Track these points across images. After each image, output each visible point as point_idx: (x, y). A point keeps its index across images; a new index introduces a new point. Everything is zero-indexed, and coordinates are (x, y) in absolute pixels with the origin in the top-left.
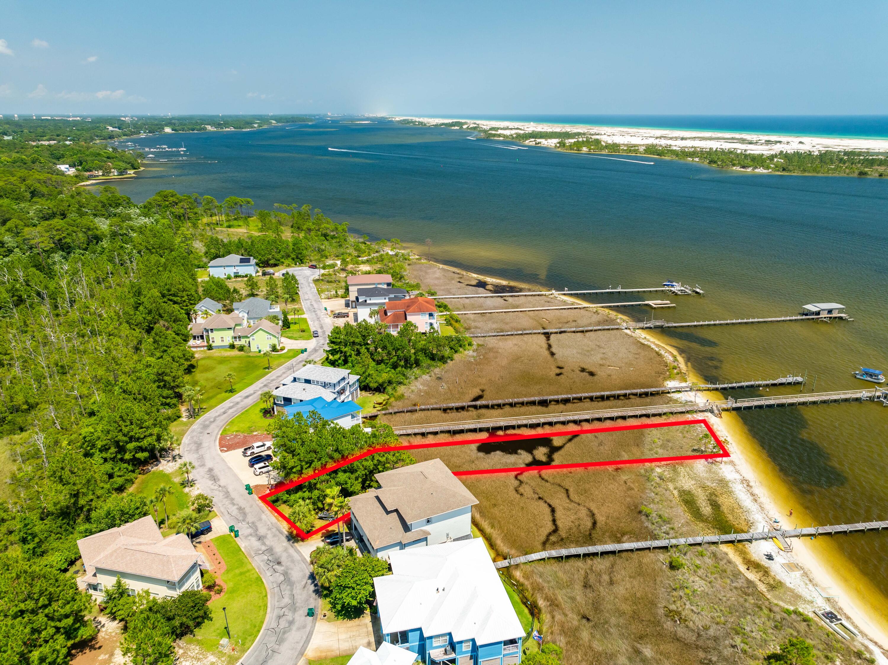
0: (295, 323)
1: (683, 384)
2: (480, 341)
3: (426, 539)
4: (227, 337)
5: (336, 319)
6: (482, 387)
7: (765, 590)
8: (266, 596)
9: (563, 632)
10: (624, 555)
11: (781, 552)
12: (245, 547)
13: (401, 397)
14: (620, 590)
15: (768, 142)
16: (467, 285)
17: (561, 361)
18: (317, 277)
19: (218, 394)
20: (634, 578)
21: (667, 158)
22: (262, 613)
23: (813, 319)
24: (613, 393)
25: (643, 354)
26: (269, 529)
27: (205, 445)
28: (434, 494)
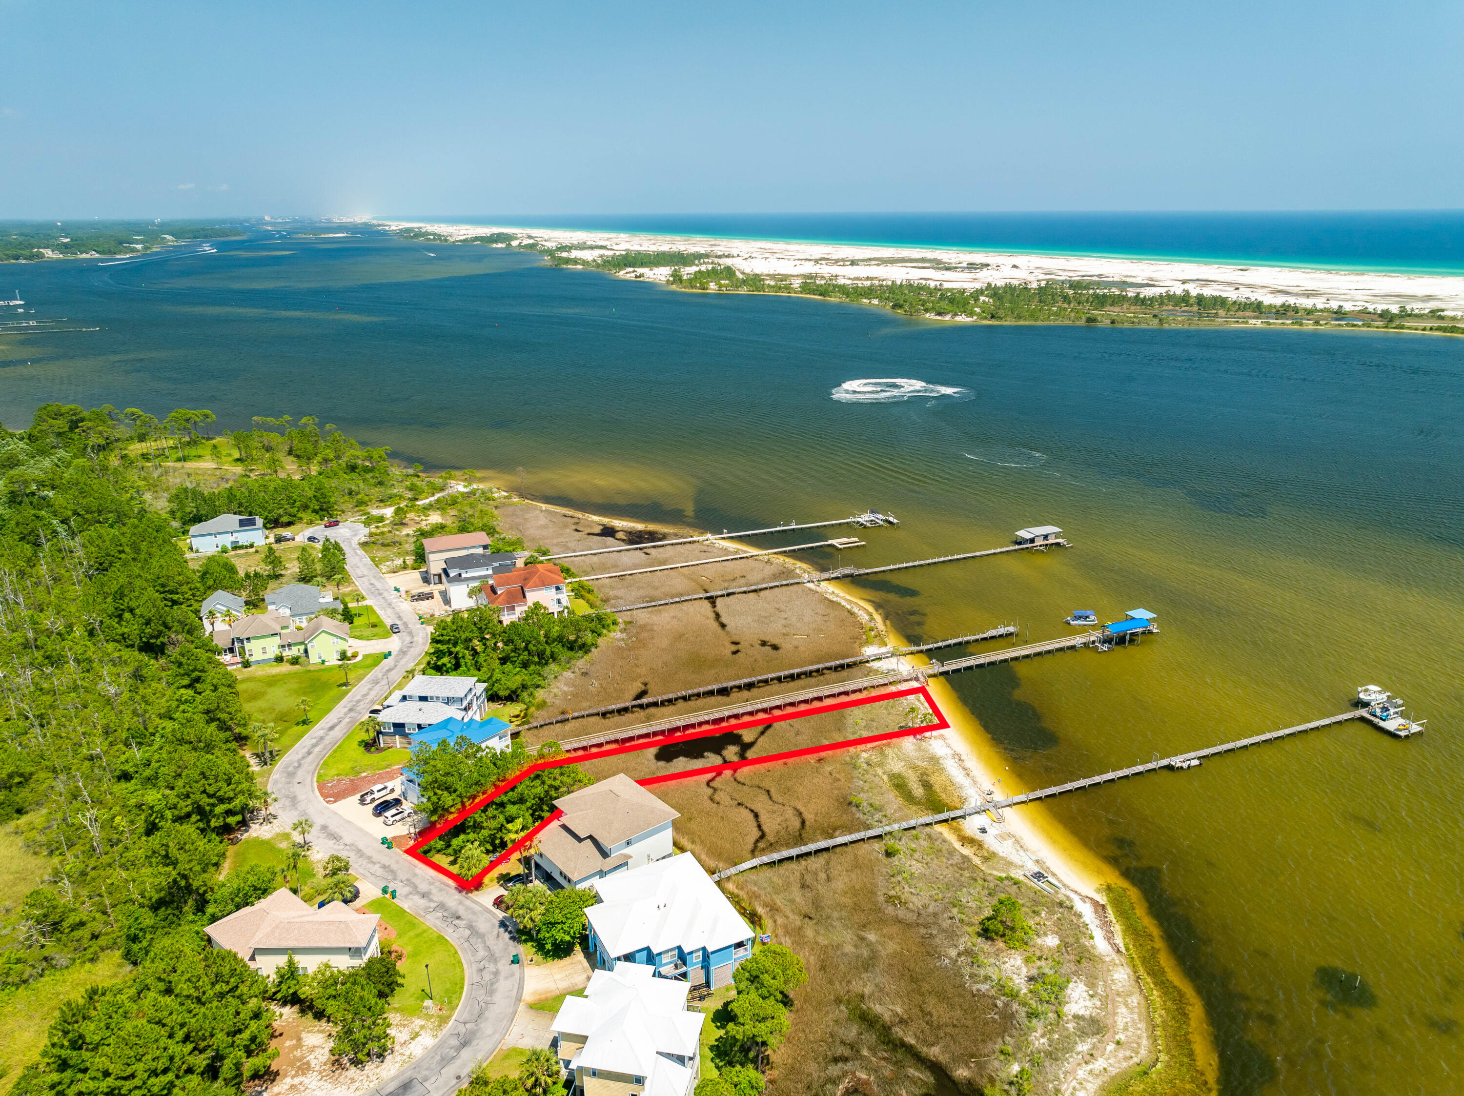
0: (360, 615)
1: (884, 650)
2: (627, 617)
3: (626, 864)
4: (272, 647)
5: (416, 603)
6: (642, 680)
7: (979, 863)
8: (456, 953)
9: (787, 932)
10: (838, 850)
11: (994, 824)
12: (409, 907)
13: (542, 705)
14: (839, 885)
15: (972, 267)
16: (589, 534)
17: (735, 634)
18: (363, 539)
19: (287, 729)
20: (851, 871)
21: (832, 299)
22: (458, 970)
23: (1027, 548)
24: (804, 669)
25: (832, 615)
26: (431, 884)
27: (301, 797)
28: (630, 813)
